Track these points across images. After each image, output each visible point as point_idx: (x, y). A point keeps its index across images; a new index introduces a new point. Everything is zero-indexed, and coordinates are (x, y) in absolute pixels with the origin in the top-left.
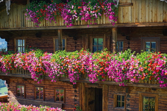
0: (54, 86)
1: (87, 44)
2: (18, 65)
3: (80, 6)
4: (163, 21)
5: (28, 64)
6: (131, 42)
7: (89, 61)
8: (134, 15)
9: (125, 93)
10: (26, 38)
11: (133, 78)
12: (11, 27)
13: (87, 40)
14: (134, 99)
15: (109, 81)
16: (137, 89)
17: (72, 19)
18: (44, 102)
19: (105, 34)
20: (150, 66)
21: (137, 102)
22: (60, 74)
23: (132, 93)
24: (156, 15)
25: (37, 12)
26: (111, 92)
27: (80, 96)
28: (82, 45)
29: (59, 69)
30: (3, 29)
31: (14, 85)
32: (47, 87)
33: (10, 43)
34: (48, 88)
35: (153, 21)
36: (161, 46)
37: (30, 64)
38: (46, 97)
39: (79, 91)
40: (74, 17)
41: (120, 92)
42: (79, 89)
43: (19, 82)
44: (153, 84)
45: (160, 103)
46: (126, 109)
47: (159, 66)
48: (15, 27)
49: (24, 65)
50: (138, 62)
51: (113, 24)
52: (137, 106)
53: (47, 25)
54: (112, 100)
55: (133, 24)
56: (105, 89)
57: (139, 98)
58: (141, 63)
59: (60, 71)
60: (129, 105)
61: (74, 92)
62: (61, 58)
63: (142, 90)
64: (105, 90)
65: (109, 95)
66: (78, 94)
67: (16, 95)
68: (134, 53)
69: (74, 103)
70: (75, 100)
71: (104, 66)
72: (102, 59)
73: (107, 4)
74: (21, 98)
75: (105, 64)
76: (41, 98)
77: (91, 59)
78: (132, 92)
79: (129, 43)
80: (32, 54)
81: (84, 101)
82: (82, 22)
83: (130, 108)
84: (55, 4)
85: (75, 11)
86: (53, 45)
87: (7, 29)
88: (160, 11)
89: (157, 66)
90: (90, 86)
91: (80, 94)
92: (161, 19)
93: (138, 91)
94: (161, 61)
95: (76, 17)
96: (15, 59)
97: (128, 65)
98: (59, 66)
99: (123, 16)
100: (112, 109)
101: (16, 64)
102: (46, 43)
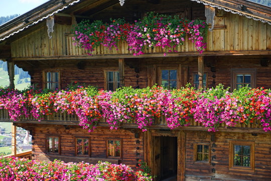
0: (106, 137)
1: (154, 78)
2: (60, 108)
3: (155, 28)
4: (267, 48)
5: (77, 107)
6: (216, 75)
7: (167, 100)
8: (229, 41)
9: (209, 142)
10: (62, 69)
11: (229, 121)
12: (45, 55)
13: (155, 73)
14: (222, 149)
15: (193, 126)
16: (226, 135)
17: (143, 45)
18: (91, 159)
19: (180, 65)
20: (253, 105)
21: (227, 153)
22: (125, 119)
23: (219, 142)
24: (257, 40)
25: (90, 35)
26: (189, 140)
27: (145, 148)
28: (147, 79)
29: (125, 112)
30: (33, 57)
31: (43, 136)
32: (94, 138)
33: (35, 77)
34: (96, 139)
35: (254, 49)
36: (257, 80)
37: (80, 106)
38: (93, 151)
39: (143, 142)
40: (147, 42)
41: (202, 141)
42: (143, 139)
43: (51, 132)
44: (254, 128)
45: (258, 153)
46: (210, 162)
47: (264, 104)
48: (52, 55)
49: (70, 108)
50: (237, 100)
51: (200, 52)
52: (226, 158)
53: (102, 53)
54: (191, 152)
55: (227, 52)
56: (181, 137)
57: (228, 147)
58: (241, 101)
59: (125, 114)
60: (214, 157)
61: (135, 143)
62: (126, 97)
63: (233, 137)
64: (181, 139)
65: (187, 145)
66: (142, 145)
67: (46, 150)
68: (228, 89)
69: (135, 158)
70: (138, 154)
71: (189, 106)
72: (186, 97)
73: (193, 26)
74: (53, 154)
75: (190, 103)
76: (86, 153)
77: (169, 98)
78: (219, 140)
79: (214, 77)
80: (82, 92)
81: (150, 155)
82: (154, 49)
83: (216, 161)
84: (118, 24)
85: (148, 35)
86: (103, 79)
87: (40, 57)
88: (263, 37)
89: (262, 105)
90: (159, 135)
91: (145, 145)
92: (263, 45)
93: (228, 138)
94: (266, 98)
95: (149, 42)
96: (55, 99)
97: (223, 105)
98: (124, 107)
99: (213, 42)
100: (192, 163)
101: (57, 106)
102: (93, 77)
